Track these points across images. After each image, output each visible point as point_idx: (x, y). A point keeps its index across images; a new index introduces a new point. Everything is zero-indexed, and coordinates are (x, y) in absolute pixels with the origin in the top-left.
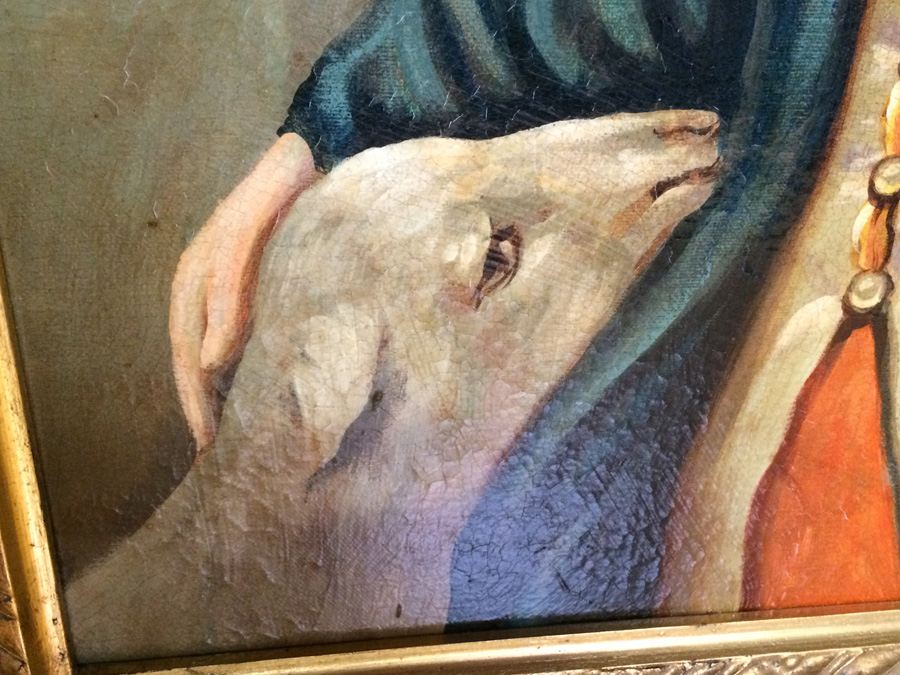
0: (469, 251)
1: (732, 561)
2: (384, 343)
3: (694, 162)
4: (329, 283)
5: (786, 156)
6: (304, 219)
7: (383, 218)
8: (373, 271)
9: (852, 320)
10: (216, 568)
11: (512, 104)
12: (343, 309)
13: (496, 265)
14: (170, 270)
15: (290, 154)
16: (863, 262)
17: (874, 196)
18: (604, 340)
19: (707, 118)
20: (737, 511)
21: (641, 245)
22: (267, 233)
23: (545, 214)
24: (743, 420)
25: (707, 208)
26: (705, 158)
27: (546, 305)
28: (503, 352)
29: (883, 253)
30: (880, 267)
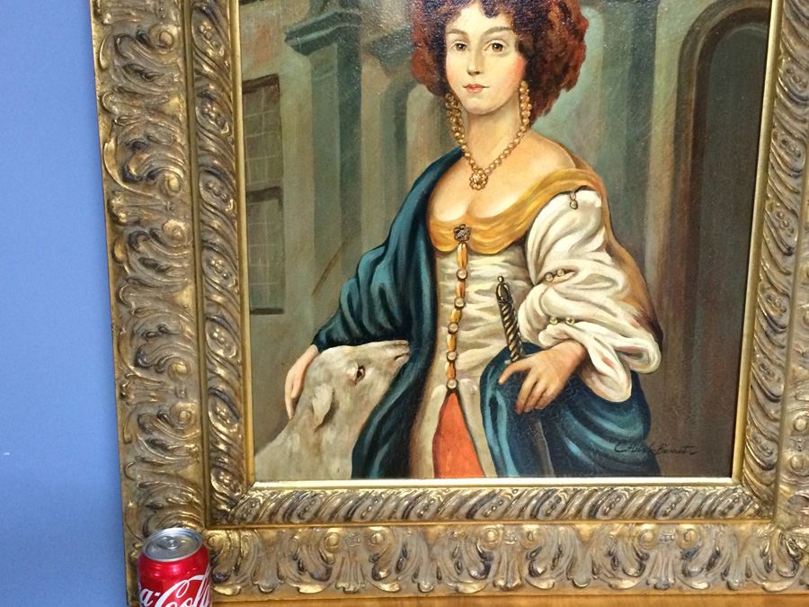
0: (353, 371)
1: (429, 460)
2: (333, 394)
3: (404, 352)
4: (321, 379)
5: (425, 349)
6: (316, 364)
7: (333, 363)
8: (330, 377)
9: (450, 392)
10: (291, 454)
11: (362, 339)
12: (324, 385)
13: (359, 375)
14: (285, 378)
15: (313, 349)
16: (449, 376)
17: (449, 360)
18: (387, 395)
19: (405, 342)
20: (428, 445)
21: (394, 371)
22: (308, 366)
23: (370, 363)
24: (426, 418)
25: (409, 361)
26: (407, 350)
27: (372, 384)
28: (363, 397)
29: (454, 374)
30: (454, 378)
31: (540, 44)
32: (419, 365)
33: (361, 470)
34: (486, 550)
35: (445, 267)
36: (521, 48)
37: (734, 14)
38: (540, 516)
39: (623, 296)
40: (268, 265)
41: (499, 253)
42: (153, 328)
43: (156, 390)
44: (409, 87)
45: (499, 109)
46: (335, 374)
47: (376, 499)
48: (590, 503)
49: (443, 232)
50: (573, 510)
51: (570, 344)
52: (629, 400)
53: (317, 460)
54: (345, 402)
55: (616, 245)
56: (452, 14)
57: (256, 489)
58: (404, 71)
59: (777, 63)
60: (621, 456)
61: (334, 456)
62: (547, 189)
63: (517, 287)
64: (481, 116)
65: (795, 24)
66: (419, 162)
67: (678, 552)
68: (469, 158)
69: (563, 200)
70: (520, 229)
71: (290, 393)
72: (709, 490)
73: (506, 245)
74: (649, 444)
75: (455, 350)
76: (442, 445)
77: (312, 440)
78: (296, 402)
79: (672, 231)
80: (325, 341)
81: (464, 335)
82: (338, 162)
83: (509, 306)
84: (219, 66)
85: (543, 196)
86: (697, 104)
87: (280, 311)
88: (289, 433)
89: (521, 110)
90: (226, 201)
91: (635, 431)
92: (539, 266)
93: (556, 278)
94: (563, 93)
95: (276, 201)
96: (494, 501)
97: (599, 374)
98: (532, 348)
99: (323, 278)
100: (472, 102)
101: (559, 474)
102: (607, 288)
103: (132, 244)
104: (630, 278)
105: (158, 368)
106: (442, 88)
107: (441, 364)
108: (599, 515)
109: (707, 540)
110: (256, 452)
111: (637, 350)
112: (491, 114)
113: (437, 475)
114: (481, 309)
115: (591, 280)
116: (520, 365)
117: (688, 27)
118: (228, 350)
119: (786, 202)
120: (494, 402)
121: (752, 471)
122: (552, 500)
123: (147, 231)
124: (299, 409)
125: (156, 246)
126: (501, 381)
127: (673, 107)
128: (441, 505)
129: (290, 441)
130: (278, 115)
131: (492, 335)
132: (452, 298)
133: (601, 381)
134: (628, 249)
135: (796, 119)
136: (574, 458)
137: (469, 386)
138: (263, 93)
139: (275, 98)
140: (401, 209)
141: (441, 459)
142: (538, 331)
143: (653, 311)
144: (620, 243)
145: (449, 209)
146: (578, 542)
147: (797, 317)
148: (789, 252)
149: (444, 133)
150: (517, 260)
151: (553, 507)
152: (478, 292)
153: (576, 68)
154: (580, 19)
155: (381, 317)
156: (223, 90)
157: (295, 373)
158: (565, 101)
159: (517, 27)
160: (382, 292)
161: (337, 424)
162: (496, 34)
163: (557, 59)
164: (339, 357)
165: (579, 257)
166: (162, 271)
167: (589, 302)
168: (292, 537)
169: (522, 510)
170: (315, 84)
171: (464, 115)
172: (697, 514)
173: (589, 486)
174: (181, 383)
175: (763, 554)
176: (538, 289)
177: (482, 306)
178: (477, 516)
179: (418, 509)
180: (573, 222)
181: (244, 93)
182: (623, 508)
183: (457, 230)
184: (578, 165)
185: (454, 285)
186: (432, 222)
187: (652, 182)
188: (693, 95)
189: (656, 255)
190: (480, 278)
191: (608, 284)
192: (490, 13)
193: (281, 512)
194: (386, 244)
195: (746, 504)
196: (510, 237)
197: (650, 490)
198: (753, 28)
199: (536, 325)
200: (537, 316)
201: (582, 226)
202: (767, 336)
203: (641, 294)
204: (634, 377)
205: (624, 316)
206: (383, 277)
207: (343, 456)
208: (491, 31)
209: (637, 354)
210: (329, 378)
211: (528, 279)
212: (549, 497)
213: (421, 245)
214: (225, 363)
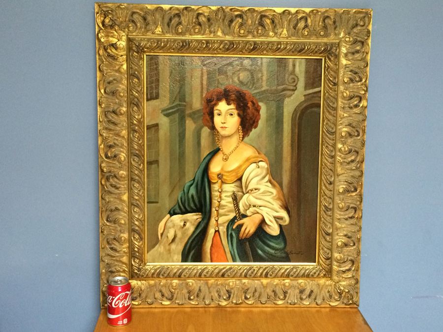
2: (175, 232)
4: (171, 226)
7: (175, 221)
11: (185, 212)
12: (172, 228)
15: (168, 216)
17: (215, 220)
22: (166, 222)
23: (188, 221)
24: (208, 240)
25: (202, 220)
26: (201, 216)
27: (188, 228)
28: (185, 233)
29: (218, 225)
30: (217, 226)
31: (245, 114)
32: (205, 221)
33: (185, 259)
34: (229, 289)
35: (214, 188)
36: (239, 115)
37: (309, 105)
38: (248, 276)
39: (276, 198)
40: (153, 186)
41: (232, 183)
42: (113, 208)
43: (113, 230)
44: (201, 128)
45: (232, 135)
46: (176, 224)
47: (190, 269)
48: (265, 272)
49: (214, 175)
50: (259, 274)
51: (258, 214)
52: (279, 235)
53: (169, 255)
54: (179, 235)
55: (273, 180)
56: (216, 104)
57: (147, 265)
58: (200, 122)
59: (323, 121)
60: (276, 255)
61: (175, 254)
62: (249, 161)
63: (239, 195)
64: (226, 137)
65: (328, 108)
66: (205, 152)
67: (298, 291)
68: (222, 151)
69: (254, 165)
70: (239, 175)
71: (160, 231)
72: (308, 267)
73: (235, 180)
74: (286, 250)
75: (218, 216)
76: (213, 250)
77: (167, 248)
78: (162, 234)
79: (291, 176)
80: (172, 213)
81: (221, 211)
82: (178, 152)
83: (236, 201)
84: (139, 121)
85: (247, 164)
86: (298, 134)
87: (157, 202)
88: (159, 246)
89: (239, 135)
90: (140, 165)
91: (282, 246)
92: (246, 188)
93: (252, 192)
94: (253, 130)
95: (156, 165)
96: (231, 270)
97: (268, 225)
98: (245, 216)
99: (172, 191)
100: (223, 132)
101: (255, 261)
102: (270, 195)
103: (108, 179)
104: (278, 192)
105: (115, 222)
106: (213, 128)
107: (213, 221)
108: (269, 276)
109: (308, 286)
110: (147, 253)
111: (281, 217)
112: (229, 136)
113: (212, 261)
114: (227, 202)
115: (264, 193)
116: (240, 222)
117: (294, 109)
118: (139, 215)
119: (329, 167)
120: (231, 234)
121: (322, 260)
122: (252, 270)
123: (113, 175)
124: (163, 237)
125: (116, 180)
126: (234, 227)
127: (290, 135)
128: (213, 271)
129: (160, 249)
130: (158, 136)
131: (230, 211)
132: (217, 198)
133: (269, 228)
134: (277, 182)
135: (330, 139)
136: (260, 255)
137: (223, 229)
138: (153, 129)
139: (157, 131)
140: (199, 168)
141: (213, 256)
142: (247, 210)
143: (286, 203)
144: (274, 180)
145: (215, 168)
146: (262, 287)
147: (336, 206)
148: (331, 183)
149: (213, 142)
150: (239, 185)
151: (252, 273)
152: (226, 196)
153: (257, 122)
154: (258, 106)
155: (192, 205)
156: (140, 128)
157: (162, 224)
158: (254, 132)
159: (237, 109)
160: (192, 196)
161: (177, 243)
162: (231, 111)
163: (251, 119)
164: (177, 219)
165: (260, 184)
166: (117, 188)
167: (264, 200)
168: (160, 283)
169: (241, 274)
170: (171, 127)
171: (220, 136)
172: (303, 276)
173: (265, 265)
174: (122, 227)
175: (329, 292)
176: (246, 196)
177: (227, 201)
178: (226, 276)
179: (204, 273)
180: (258, 172)
181: (147, 129)
182: (277, 273)
183: (218, 175)
184: (259, 153)
185: (217, 194)
186: (209, 172)
187: (284, 159)
188: (297, 130)
189: (286, 184)
190: (226, 191)
191: (270, 194)
192: (229, 104)
193: (156, 273)
194: (194, 180)
195: (320, 272)
196: (236, 177)
197: (286, 267)
198: (315, 109)
199: (246, 208)
200: (246, 205)
201: (261, 174)
202: (325, 212)
203: (282, 198)
204: (280, 226)
205: (276, 205)
206: (193, 191)
207: (178, 254)
208: (229, 110)
209: (281, 218)
210: (174, 226)
211: (243, 192)
212: (251, 269)
213: (206, 180)
214: (138, 220)
